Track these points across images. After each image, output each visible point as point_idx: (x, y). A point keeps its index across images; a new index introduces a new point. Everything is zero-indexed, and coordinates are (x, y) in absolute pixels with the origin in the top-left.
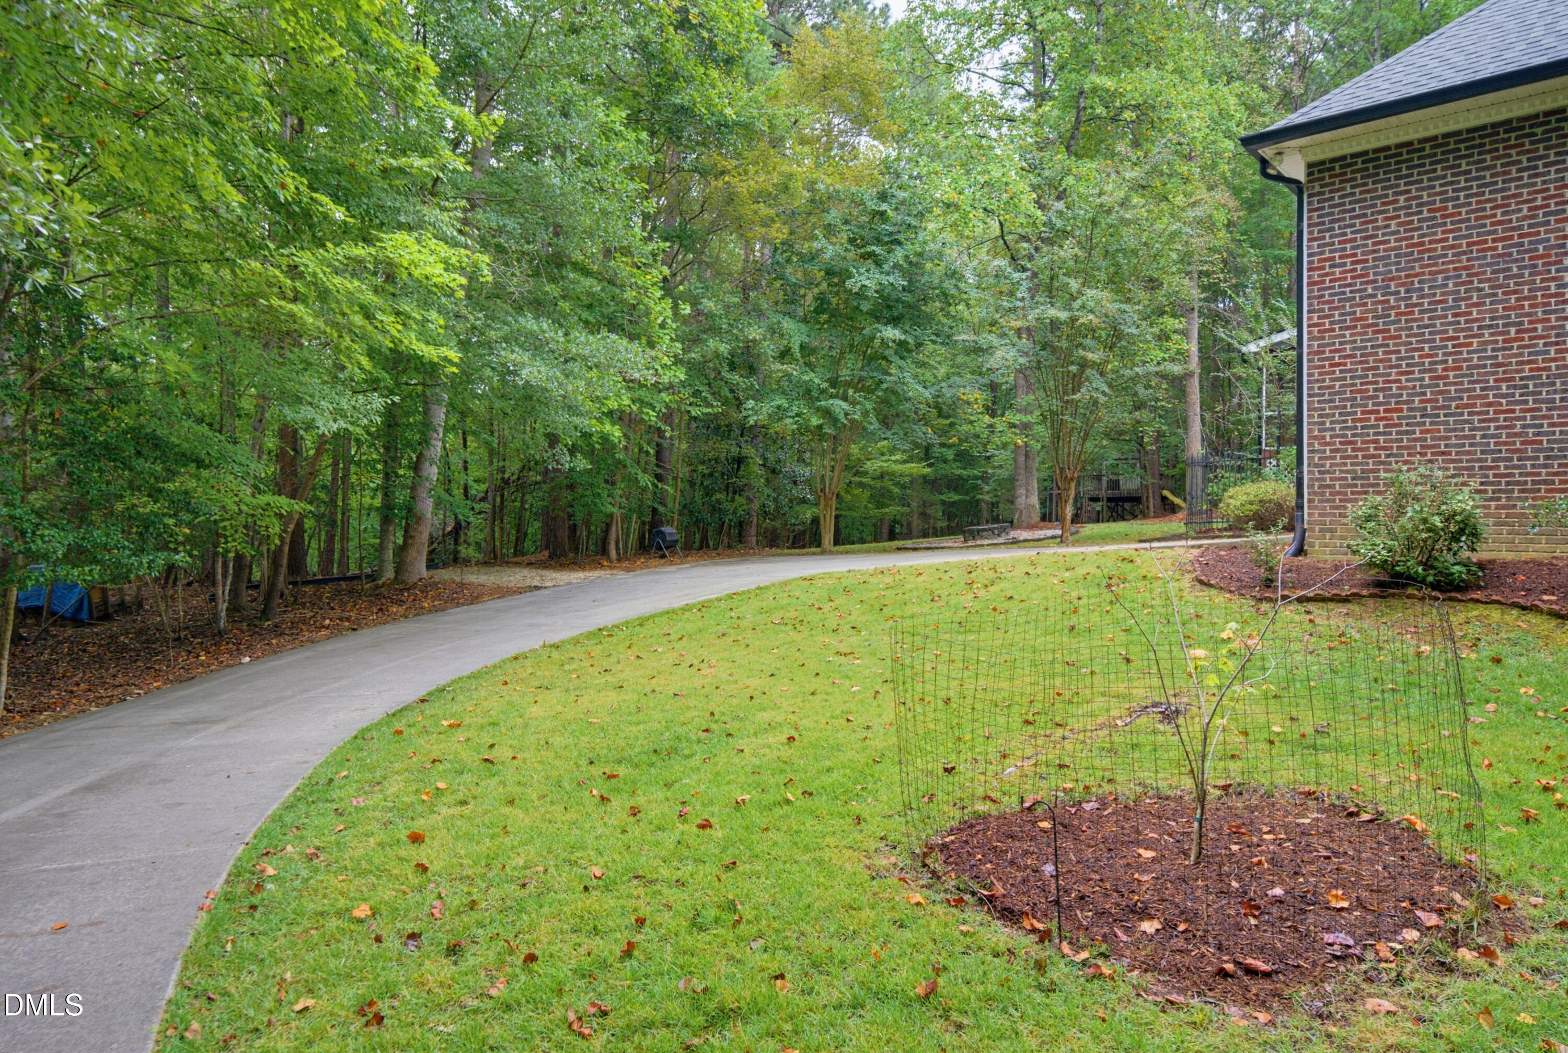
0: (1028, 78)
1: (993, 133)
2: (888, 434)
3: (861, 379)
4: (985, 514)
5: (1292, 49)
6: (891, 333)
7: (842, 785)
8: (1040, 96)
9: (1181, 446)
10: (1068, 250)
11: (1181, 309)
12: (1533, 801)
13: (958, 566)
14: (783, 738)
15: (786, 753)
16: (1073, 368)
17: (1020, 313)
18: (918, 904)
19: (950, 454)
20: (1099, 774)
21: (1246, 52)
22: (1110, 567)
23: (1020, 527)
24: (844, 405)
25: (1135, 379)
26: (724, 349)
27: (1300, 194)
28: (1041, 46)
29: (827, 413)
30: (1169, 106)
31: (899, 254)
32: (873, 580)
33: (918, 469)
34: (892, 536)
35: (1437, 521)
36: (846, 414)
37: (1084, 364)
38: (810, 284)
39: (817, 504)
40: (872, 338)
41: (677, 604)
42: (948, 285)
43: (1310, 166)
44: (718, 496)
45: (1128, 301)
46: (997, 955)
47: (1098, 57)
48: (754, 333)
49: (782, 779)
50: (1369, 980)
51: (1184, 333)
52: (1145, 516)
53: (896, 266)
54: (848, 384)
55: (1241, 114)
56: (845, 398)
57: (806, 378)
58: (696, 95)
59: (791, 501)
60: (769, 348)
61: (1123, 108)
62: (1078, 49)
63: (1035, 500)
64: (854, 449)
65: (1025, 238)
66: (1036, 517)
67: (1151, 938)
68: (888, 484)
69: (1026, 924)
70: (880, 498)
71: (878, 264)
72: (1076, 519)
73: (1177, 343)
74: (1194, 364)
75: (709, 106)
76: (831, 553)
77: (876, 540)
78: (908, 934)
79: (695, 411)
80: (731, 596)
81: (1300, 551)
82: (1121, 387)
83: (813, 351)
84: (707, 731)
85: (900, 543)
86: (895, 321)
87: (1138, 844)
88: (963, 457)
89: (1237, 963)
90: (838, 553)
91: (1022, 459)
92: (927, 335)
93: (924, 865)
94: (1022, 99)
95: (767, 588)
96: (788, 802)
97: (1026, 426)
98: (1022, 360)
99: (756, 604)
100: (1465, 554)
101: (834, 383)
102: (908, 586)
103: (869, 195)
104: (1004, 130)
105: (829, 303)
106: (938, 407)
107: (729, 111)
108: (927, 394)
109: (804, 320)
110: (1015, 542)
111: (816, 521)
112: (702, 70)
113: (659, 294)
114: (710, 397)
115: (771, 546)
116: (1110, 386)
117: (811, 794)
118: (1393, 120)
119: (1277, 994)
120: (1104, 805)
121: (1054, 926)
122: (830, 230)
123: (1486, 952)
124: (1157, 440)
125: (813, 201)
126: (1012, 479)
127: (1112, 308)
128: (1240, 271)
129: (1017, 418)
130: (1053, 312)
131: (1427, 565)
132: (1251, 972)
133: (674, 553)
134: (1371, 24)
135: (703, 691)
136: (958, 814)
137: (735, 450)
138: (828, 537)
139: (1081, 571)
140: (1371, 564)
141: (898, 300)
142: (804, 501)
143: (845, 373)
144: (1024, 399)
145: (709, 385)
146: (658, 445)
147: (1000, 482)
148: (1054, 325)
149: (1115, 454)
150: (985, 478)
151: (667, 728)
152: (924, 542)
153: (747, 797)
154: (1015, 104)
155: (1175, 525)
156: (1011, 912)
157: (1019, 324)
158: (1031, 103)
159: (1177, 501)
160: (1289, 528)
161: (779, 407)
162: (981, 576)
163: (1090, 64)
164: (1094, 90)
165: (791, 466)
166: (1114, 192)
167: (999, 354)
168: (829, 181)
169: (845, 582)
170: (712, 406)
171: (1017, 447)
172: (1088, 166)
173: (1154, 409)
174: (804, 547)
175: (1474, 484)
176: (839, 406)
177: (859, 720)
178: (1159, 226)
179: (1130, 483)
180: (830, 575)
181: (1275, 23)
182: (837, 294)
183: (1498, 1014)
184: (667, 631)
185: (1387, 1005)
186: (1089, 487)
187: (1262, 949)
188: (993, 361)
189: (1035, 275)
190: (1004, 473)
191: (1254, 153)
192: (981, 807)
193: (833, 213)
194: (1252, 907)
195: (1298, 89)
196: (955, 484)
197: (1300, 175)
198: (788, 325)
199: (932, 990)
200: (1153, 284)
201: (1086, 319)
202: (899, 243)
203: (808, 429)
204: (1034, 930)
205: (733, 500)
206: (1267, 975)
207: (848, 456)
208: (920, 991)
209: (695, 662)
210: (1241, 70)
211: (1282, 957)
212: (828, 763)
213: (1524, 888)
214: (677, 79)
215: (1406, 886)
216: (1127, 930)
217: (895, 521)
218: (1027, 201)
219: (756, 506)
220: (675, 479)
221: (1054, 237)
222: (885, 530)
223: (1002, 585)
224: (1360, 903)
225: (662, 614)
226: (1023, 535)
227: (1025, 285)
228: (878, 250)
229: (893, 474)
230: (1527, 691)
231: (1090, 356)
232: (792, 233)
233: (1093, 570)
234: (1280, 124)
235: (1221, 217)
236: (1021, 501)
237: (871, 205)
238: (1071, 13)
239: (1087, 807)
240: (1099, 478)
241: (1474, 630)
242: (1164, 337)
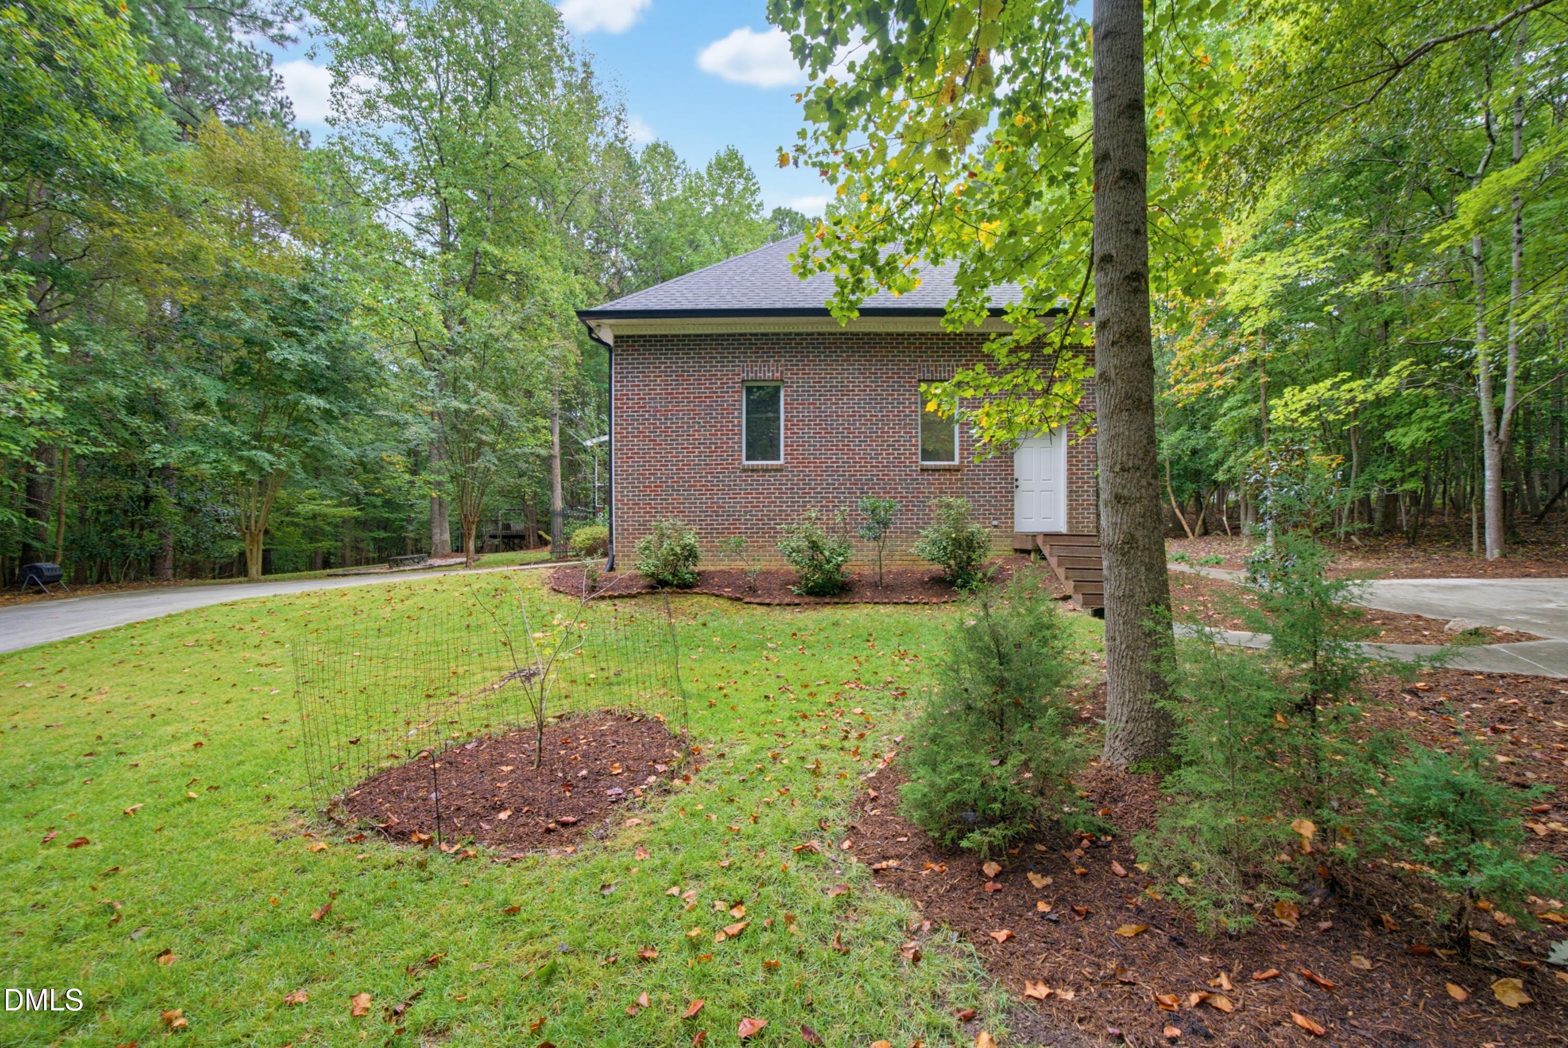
0: (437, 230)
1: (409, 263)
2: (316, 483)
3: (286, 436)
4: (410, 547)
5: (613, 264)
6: (315, 401)
7: (252, 773)
8: (446, 247)
9: (550, 502)
10: (467, 362)
11: (547, 414)
12: (714, 696)
13: (379, 587)
14: (190, 745)
15: (191, 758)
16: (472, 445)
17: (430, 401)
18: (322, 850)
19: (378, 501)
20: (478, 723)
21: (587, 259)
22: (497, 582)
23: (436, 556)
24: (269, 457)
25: (516, 457)
26: (119, 392)
27: (611, 352)
28: (445, 206)
29: (251, 463)
30: (538, 279)
31: (322, 339)
32: (298, 602)
33: (351, 512)
34: (326, 564)
35: (678, 550)
36: (271, 464)
37: (481, 443)
38: (228, 348)
39: (244, 540)
40: (297, 403)
41: (56, 638)
42: (372, 371)
43: (616, 337)
44: (120, 532)
45: (511, 403)
46: (387, 868)
47: (489, 231)
48: (160, 382)
49: (187, 780)
50: (629, 810)
51: (551, 431)
52: (528, 548)
53: (319, 348)
54: (273, 439)
55: (583, 296)
56: (270, 450)
57: (225, 430)
58: (68, 137)
59: (214, 537)
60: (178, 399)
61: (507, 271)
62: (474, 221)
63: (447, 537)
64: (282, 493)
65: (434, 346)
66: (448, 549)
67: (505, 822)
68: (320, 522)
69: (414, 839)
70: (312, 535)
71: (302, 343)
72: (480, 550)
73: (544, 435)
74: (557, 450)
75: (89, 156)
76: (258, 581)
77: (311, 569)
78: (309, 876)
79: (78, 450)
80: (133, 626)
81: (612, 569)
82: (507, 461)
83: (232, 407)
84: (91, 754)
85: (329, 571)
86: (320, 392)
87: (502, 764)
88: (389, 504)
89: (557, 822)
90: (266, 581)
91: (436, 507)
92: (351, 407)
93: (330, 819)
94: (433, 244)
95: (180, 615)
96: (190, 799)
97: (439, 484)
98: (433, 436)
99: (165, 630)
100: (691, 567)
101: (257, 436)
102: (333, 605)
103: (290, 282)
104: (418, 263)
105: (249, 368)
106: (363, 464)
107: (116, 167)
108: (352, 453)
109: (223, 379)
110: (431, 567)
111: (242, 554)
112: (77, 116)
113: (20, 327)
114: (101, 438)
115: (191, 578)
116: (499, 460)
117: (217, 788)
118: (658, 320)
119: (579, 834)
120: (480, 742)
121: (435, 834)
122: (247, 305)
123: (686, 779)
124: (534, 498)
125: (227, 276)
126: (430, 522)
127: (500, 406)
128: (584, 395)
129: (433, 477)
130: (455, 404)
131: (674, 575)
132: (565, 825)
133: (58, 588)
134: (655, 262)
135: (90, 718)
136: (364, 773)
137: (139, 489)
138: (255, 568)
139: (475, 587)
140: (647, 575)
141: (322, 376)
142: (229, 537)
143: (269, 430)
144: (436, 464)
145: (101, 426)
146: (29, 480)
147: (422, 524)
148: (457, 411)
149: (507, 507)
150: (409, 521)
151: (32, 761)
152: (355, 569)
153: (138, 805)
154: (427, 245)
155: (545, 553)
156: (403, 833)
157: (430, 409)
158: (438, 249)
159: (548, 538)
160: (605, 555)
161: (193, 453)
162: (397, 595)
163: (482, 234)
164: (486, 253)
165: (212, 505)
166: (499, 329)
167: (413, 429)
168: (246, 263)
169: (269, 605)
170: (103, 445)
171: (432, 499)
172: (481, 305)
173: (531, 477)
174: (231, 576)
175: (696, 528)
176: (263, 457)
177: (273, 717)
178: (531, 356)
179: (517, 526)
180: (254, 601)
181: (604, 245)
182: (259, 361)
183: (688, 809)
184: (40, 664)
185: (636, 821)
186: (489, 529)
187: (572, 810)
188: (410, 433)
189: (443, 375)
190: (424, 517)
191: (584, 322)
192: (385, 764)
193: (251, 291)
194: (567, 785)
195: (617, 290)
196: (385, 525)
197: (610, 341)
198: (200, 380)
199: (327, 910)
200: (529, 394)
201: (480, 411)
202: (322, 330)
203: (229, 475)
204: (420, 842)
205: (140, 536)
206: (574, 824)
207: (276, 500)
208: (315, 916)
209: (81, 692)
210: (584, 268)
211: (583, 810)
212: (240, 758)
213: (706, 741)
214: (41, 114)
215: (653, 752)
216: (489, 822)
217: (330, 553)
218: (436, 320)
219: (171, 541)
220: (59, 514)
221: (455, 351)
222: (319, 561)
223: (416, 599)
224: (628, 769)
225: (34, 649)
226: (438, 562)
227: (433, 381)
228: (300, 331)
229: (325, 515)
230: (716, 639)
231: (484, 437)
232: (204, 298)
233: (484, 585)
234: (599, 308)
235: (572, 359)
236: (437, 538)
237: (294, 293)
238: (470, 193)
239: (468, 747)
240: (496, 522)
241: (694, 609)
242: (535, 430)
